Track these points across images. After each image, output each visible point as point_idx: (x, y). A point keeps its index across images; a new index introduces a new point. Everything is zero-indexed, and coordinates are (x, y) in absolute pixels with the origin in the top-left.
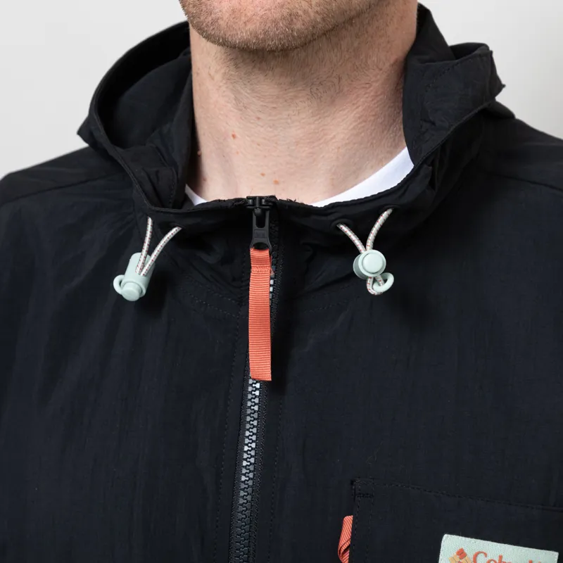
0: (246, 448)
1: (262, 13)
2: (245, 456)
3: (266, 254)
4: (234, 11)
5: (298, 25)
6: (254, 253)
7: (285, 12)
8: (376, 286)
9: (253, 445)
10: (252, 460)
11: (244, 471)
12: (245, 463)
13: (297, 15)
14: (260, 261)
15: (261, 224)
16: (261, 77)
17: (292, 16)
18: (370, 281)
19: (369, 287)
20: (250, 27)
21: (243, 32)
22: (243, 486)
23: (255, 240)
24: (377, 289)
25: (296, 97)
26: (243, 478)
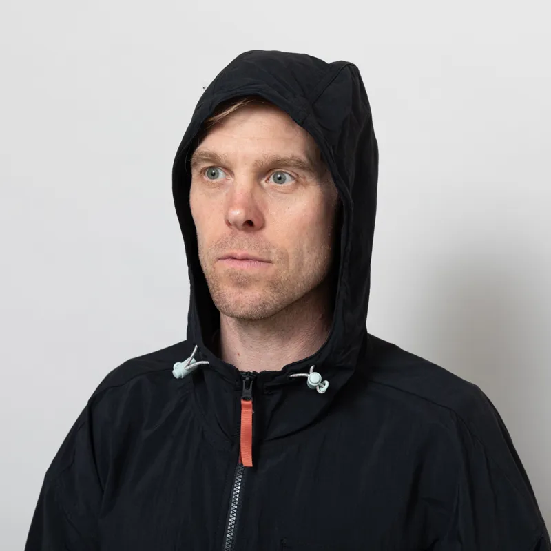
0: (230, 520)
1: (249, 303)
2: (230, 524)
3: (250, 402)
4: (236, 302)
5: (268, 308)
6: (243, 402)
7: (261, 302)
8: (321, 389)
9: (234, 519)
10: (233, 526)
11: (229, 532)
12: (229, 528)
13: (267, 304)
14: (247, 407)
15: (248, 387)
16: (252, 328)
17: (265, 304)
18: (318, 388)
19: (318, 391)
20: (244, 309)
21: (241, 312)
22: (227, 539)
23: (244, 396)
24: (322, 390)
25: (270, 337)
26: (228, 535)
